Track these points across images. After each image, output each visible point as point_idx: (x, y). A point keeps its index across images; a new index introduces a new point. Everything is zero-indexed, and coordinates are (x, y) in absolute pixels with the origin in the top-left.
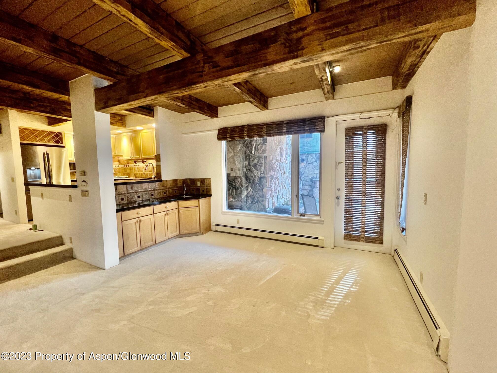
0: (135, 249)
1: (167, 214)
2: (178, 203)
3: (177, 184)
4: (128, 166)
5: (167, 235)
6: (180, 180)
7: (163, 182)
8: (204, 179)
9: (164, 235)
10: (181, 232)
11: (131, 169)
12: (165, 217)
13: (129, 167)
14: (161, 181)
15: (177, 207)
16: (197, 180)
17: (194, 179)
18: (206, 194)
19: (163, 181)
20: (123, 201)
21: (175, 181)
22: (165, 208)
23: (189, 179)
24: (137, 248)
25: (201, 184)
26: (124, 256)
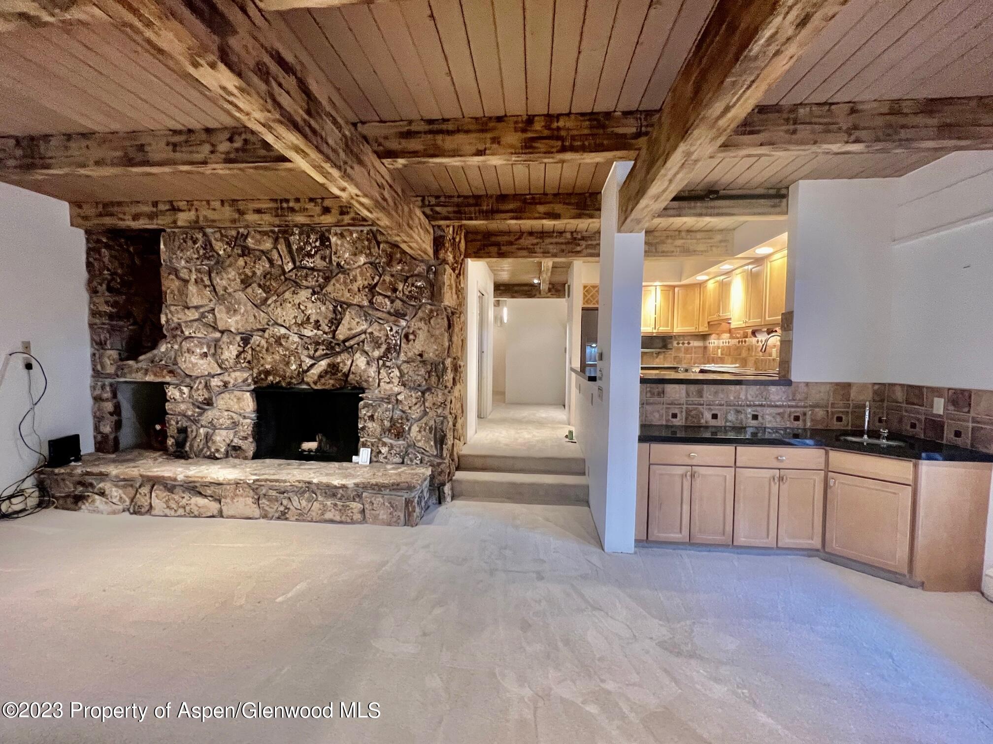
0: (675, 536)
1: (781, 479)
2: (827, 453)
3: (847, 397)
4: (745, 342)
5: (773, 534)
6: (864, 385)
7: (793, 388)
8: (963, 391)
9: (764, 534)
10: (827, 544)
11: (749, 349)
12: (772, 483)
13: (747, 344)
14: (789, 383)
15: (822, 466)
16: (937, 391)
17: (920, 388)
18: (969, 447)
19: (793, 385)
20: (674, 420)
21: (844, 388)
22: (775, 461)
23: (902, 385)
24: (680, 536)
25: (951, 408)
26: (645, 541)
